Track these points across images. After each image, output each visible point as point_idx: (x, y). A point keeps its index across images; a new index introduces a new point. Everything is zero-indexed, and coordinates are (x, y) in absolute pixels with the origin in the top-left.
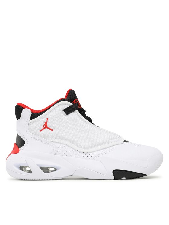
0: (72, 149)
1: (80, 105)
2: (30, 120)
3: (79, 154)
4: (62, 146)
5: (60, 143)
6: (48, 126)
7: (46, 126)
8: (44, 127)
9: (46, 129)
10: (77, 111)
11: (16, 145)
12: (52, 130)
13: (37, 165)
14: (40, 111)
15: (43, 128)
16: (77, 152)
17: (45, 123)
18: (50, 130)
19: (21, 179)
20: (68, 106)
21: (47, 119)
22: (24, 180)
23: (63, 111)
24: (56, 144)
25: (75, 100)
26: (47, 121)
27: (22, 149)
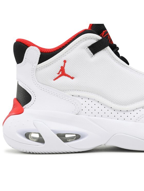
0: (103, 106)
1: (111, 40)
2: (39, 63)
3: (115, 113)
4: (89, 101)
5: (85, 98)
6: (66, 72)
7: (62, 72)
8: (61, 73)
9: (63, 77)
10: (108, 48)
11: (17, 102)
12: (72, 78)
13: (52, 130)
14: (52, 49)
15: (59, 75)
16: (111, 111)
17: (62, 67)
18: (69, 78)
19: (28, 152)
20: (95, 41)
21: (65, 62)
22: (33, 153)
23: (88, 49)
24: (79, 99)
25: (104, 31)
26: (64, 65)
27: (27, 108)
